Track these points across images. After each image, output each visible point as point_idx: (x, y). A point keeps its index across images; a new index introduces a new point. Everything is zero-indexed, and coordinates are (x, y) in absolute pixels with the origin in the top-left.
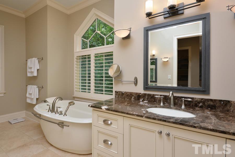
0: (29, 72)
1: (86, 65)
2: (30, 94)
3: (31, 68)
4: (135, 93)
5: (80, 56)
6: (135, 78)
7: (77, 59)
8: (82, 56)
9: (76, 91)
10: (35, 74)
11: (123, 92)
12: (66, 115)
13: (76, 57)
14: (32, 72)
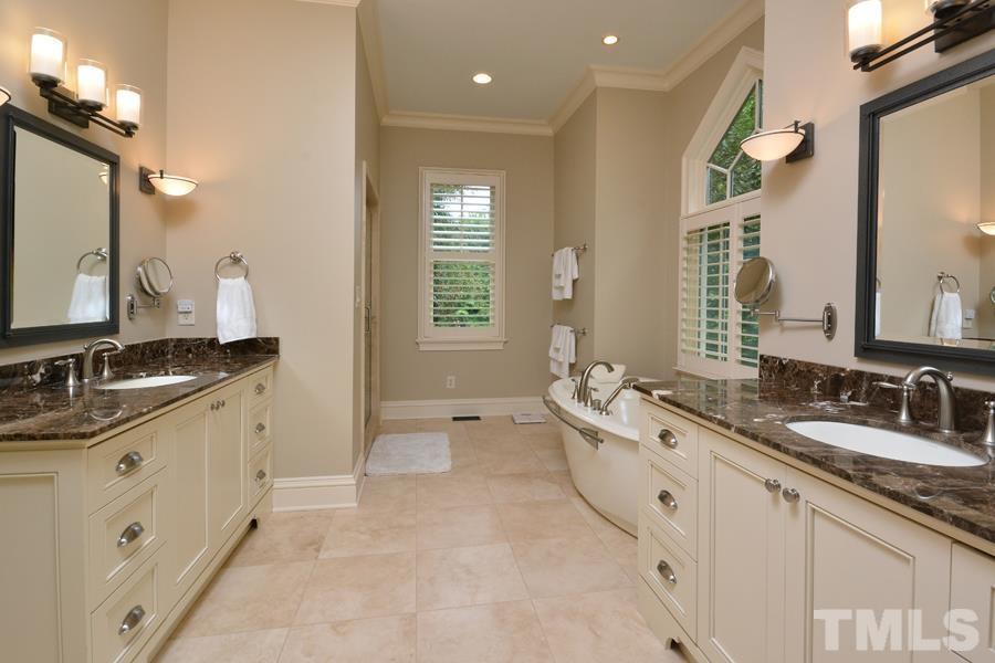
0: (557, 288)
1: (718, 261)
2: (557, 350)
3: (559, 276)
4: (822, 366)
5: (702, 230)
6: (826, 309)
7: (688, 240)
8: (710, 228)
9: (684, 351)
10: (568, 295)
11: (784, 362)
12: (607, 414)
13: (686, 235)
14: (561, 288)
